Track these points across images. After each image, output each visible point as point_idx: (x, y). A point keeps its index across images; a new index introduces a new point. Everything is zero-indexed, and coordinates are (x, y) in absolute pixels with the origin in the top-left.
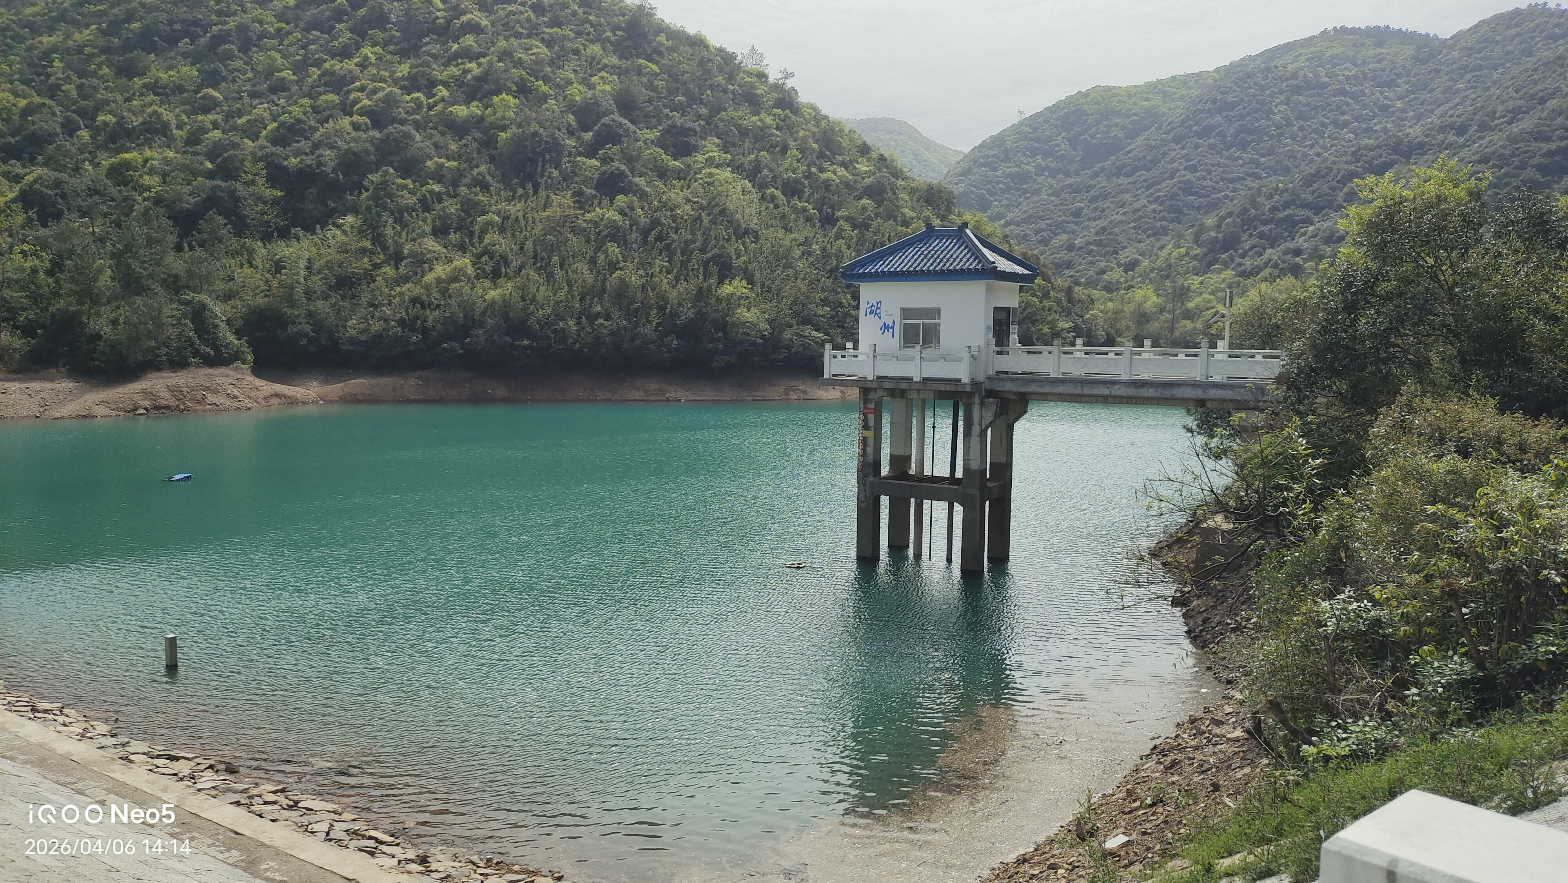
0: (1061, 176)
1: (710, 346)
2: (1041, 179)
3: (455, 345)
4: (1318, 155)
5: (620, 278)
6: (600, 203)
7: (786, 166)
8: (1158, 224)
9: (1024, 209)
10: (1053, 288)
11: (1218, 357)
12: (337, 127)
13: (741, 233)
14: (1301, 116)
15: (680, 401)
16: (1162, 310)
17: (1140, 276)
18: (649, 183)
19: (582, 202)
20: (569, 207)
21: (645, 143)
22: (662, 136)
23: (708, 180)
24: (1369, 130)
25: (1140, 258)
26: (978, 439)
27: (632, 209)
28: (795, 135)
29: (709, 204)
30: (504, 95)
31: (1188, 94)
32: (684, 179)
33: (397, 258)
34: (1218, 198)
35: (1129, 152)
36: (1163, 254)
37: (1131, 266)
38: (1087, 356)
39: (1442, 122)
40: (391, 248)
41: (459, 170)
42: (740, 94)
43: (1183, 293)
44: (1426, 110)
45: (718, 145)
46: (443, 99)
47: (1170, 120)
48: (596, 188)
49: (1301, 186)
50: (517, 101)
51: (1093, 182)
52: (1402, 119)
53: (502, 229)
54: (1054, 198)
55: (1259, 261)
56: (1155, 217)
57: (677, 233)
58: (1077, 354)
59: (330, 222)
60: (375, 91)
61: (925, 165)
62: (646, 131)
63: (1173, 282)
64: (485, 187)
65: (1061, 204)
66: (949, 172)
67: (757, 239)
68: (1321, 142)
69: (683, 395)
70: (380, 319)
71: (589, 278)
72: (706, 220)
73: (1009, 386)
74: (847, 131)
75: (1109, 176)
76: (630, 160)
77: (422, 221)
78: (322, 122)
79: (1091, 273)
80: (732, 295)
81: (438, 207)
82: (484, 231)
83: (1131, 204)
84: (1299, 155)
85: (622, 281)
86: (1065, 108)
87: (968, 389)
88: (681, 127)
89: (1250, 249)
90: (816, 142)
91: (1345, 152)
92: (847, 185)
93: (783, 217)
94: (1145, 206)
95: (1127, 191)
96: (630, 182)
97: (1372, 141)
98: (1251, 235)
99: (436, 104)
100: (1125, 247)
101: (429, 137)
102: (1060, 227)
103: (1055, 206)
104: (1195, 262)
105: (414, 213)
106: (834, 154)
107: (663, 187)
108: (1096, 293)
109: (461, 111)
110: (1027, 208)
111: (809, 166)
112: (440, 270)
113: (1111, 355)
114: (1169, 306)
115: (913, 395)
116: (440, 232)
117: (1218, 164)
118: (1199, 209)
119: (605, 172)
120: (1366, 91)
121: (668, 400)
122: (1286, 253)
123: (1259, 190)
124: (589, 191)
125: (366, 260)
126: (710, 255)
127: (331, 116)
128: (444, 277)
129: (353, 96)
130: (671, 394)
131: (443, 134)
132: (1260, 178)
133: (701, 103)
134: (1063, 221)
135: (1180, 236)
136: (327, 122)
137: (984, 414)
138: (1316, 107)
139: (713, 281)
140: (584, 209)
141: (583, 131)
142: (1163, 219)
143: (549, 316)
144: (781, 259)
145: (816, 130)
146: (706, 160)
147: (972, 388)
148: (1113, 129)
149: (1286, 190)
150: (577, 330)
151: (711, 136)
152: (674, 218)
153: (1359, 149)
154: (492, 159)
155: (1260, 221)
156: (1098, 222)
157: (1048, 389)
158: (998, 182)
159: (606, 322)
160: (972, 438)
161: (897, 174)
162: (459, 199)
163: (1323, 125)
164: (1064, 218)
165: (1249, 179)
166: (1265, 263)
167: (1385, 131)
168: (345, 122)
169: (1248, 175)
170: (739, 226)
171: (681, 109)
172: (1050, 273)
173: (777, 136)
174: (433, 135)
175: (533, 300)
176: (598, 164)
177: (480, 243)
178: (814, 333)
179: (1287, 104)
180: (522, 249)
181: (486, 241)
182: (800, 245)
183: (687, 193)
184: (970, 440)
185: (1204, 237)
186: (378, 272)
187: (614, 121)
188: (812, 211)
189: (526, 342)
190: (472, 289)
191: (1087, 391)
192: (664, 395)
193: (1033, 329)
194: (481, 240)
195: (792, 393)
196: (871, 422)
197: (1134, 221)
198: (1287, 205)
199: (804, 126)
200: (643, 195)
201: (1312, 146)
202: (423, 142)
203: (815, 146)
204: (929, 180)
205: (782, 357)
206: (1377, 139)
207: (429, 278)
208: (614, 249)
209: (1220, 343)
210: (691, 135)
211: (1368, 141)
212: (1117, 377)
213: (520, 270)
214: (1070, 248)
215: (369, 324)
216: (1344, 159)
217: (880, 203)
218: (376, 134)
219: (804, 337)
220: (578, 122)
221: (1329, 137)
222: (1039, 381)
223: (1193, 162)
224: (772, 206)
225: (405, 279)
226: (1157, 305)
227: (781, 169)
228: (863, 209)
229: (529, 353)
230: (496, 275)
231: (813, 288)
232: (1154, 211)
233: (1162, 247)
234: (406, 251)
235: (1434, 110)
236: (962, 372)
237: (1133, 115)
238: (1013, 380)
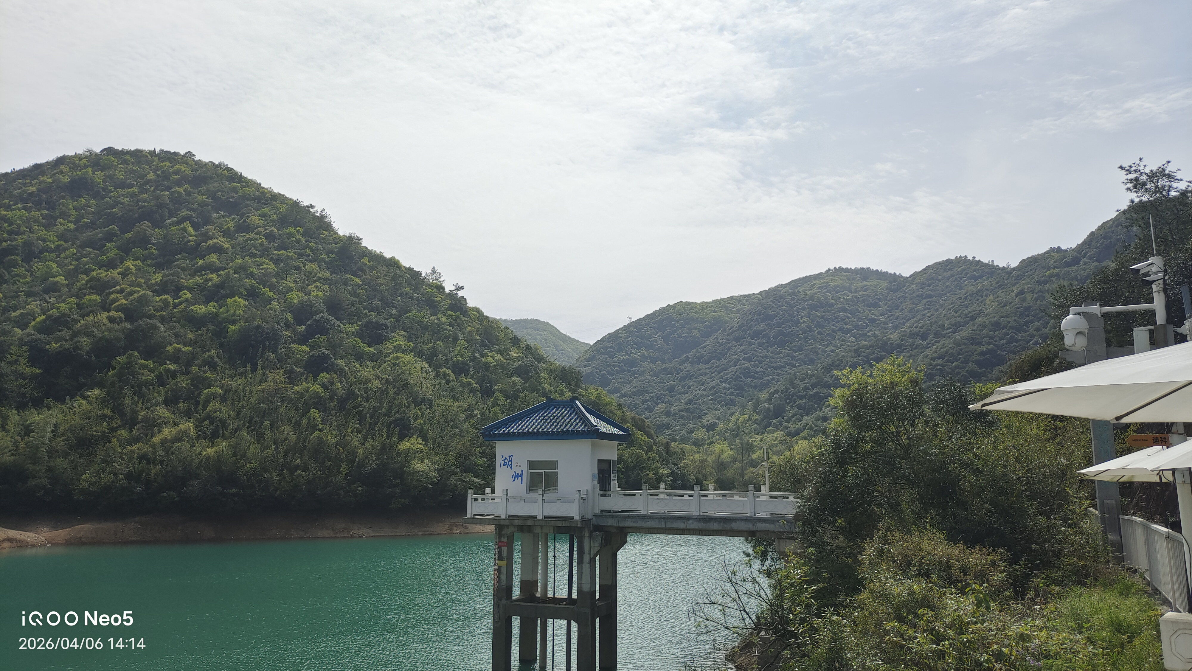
0: (659, 362)
1: (389, 491)
2: (645, 364)
3: (172, 493)
4: (832, 351)
5: (318, 437)
6: (306, 379)
7: (456, 352)
8: (728, 397)
9: (634, 385)
10: (656, 444)
11: (763, 498)
12: (96, 319)
13: (419, 402)
14: (819, 325)
15: (362, 537)
16: (735, 460)
17: (718, 435)
18: (347, 364)
19: (292, 378)
20: (281, 382)
21: (347, 334)
22: (361, 329)
23: (395, 361)
24: (864, 335)
25: (717, 421)
26: (588, 566)
27: (332, 383)
28: (464, 330)
29: (394, 379)
30: (237, 297)
31: (742, 309)
32: (376, 361)
33: (132, 423)
34: (768, 380)
35: (706, 346)
36: (733, 419)
37: (711, 428)
38: (668, 497)
39: (911, 331)
40: (128, 415)
41: (193, 353)
42: (422, 300)
43: (749, 448)
44: (900, 323)
45: (404, 336)
46: (186, 300)
47: (731, 325)
48: (305, 368)
49: (823, 373)
50: (247, 303)
51: (682, 367)
52: (885, 329)
53: (223, 399)
54: (654, 378)
55: (799, 425)
56: (725, 393)
57: (367, 401)
58: (661, 496)
59: (79, 394)
60: (131, 293)
61: (562, 353)
62: (348, 325)
63: (741, 439)
64: (213, 366)
65: (660, 382)
66: (579, 358)
67: (431, 406)
68: (833, 342)
69: (365, 532)
70: (110, 473)
71: (293, 437)
72: (391, 393)
73: (611, 522)
74: (502, 328)
75: (692, 363)
76: (333, 347)
77: (157, 393)
78: (83, 316)
79: (683, 432)
80: (408, 450)
81: (172, 382)
82: (207, 401)
83: (709, 383)
84: (820, 351)
85: (319, 439)
86: (659, 316)
87: (579, 525)
88: (376, 323)
89: (793, 416)
90: (479, 335)
91: (850, 349)
92: (502, 366)
93: (453, 389)
94: (718, 385)
95: (705, 374)
96: (333, 363)
97: (867, 343)
98: (792, 407)
99: (180, 303)
100: (706, 414)
101: (171, 329)
102: (660, 398)
103: (655, 383)
104: (756, 425)
105: (151, 387)
106: (493, 344)
107: (359, 367)
108: (687, 447)
109: (200, 309)
110: (636, 385)
111: (473, 352)
112: (167, 432)
113: (686, 497)
114: (740, 457)
115: (538, 530)
116: (170, 402)
117: (766, 356)
118: (755, 387)
119: (313, 355)
120: (860, 309)
121: (352, 537)
122: (817, 419)
123: (795, 375)
124: (298, 370)
125: (105, 424)
126: (393, 418)
127: (92, 312)
128: (169, 437)
129: (112, 297)
130: (355, 532)
131: (183, 326)
132: (796, 367)
133: (393, 306)
134: (662, 394)
135: (744, 406)
136: (88, 315)
137: (591, 545)
138: (828, 320)
139: (395, 439)
140: (293, 384)
141: (297, 325)
142: (731, 394)
143: (256, 469)
144: (450, 421)
145: (480, 326)
146: (395, 347)
147: (582, 524)
148: (693, 330)
149: (813, 375)
150: (278, 480)
151: (400, 330)
152: (366, 391)
153: (859, 348)
154: (221, 346)
155: (797, 396)
156: (686, 395)
157: (640, 524)
158: (615, 366)
159: (304, 473)
160: (584, 565)
161: (540, 359)
162: (190, 376)
163: (833, 331)
164: (662, 392)
165: (788, 367)
166: (804, 426)
167: (875, 335)
168: (103, 316)
169: (787, 364)
170: (417, 396)
171: (377, 310)
172: (653, 432)
173: (450, 330)
174: (175, 327)
175: (244, 455)
176: (308, 349)
177: (203, 410)
178: (474, 479)
179: (809, 317)
180: (238, 414)
181: (209, 408)
182: (465, 410)
183: (378, 371)
184: (582, 567)
185: (760, 407)
186: (114, 434)
187: (323, 318)
188: (475, 385)
189: (233, 490)
190: (192, 446)
191: (669, 525)
192: (349, 532)
193: (642, 475)
194: (205, 408)
195: (455, 528)
196: (505, 554)
197: (712, 395)
198: (814, 386)
199: (470, 324)
200: (341, 373)
201: (828, 345)
202: (165, 332)
203: (478, 338)
204: (564, 364)
205: (447, 498)
206: (870, 341)
207: (157, 439)
208: (315, 414)
209: (763, 487)
210: (383, 329)
211: (865, 343)
212: (690, 514)
213: (236, 432)
214: (668, 414)
215: (100, 477)
216: (850, 354)
217: (526, 380)
218: (128, 326)
219: (466, 482)
220: (295, 318)
221: (838, 339)
222: (634, 517)
223: (748, 355)
224: (444, 381)
225: (137, 440)
226: (731, 457)
227: (452, 354)
228: (513, 384)
229: (236, 499)
230: (213, 437)
231: (474, 444)
232: (725, 389)
233: (732, 414)
234: (140, 417)
235: (905, 323)
236: (574, 511)
237: (706, 322)
238: (613, 517)
